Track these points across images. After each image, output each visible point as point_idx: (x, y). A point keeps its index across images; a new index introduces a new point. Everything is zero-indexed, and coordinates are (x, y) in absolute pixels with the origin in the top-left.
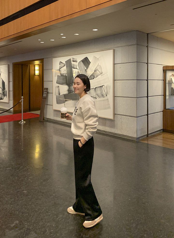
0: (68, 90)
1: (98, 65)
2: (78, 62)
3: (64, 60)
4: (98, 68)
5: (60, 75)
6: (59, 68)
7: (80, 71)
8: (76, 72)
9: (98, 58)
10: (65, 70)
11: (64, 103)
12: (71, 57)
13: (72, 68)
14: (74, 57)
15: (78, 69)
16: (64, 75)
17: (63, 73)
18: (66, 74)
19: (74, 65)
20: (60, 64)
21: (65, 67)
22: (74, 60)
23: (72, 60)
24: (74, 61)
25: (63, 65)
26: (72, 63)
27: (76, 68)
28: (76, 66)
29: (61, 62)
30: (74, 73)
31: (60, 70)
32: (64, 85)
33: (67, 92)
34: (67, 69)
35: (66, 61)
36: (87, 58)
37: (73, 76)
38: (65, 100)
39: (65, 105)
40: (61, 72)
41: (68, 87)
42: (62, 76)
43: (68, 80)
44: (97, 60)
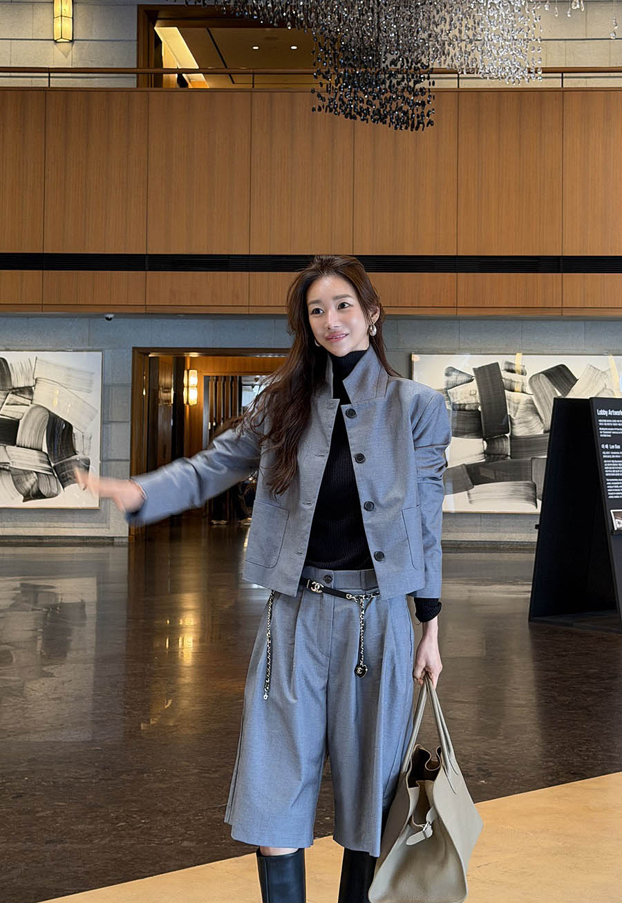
0: (485, 453)
1: (605, 388)
2: (529, 376)
3: (468, 363)
6: (444, 387)
7: (538, 400)
8: (522, 403)
9: (604, 372)
10: (473, 393)
11: (467, 490)
12: (501, 360)
13: (504, 388)
14: (518, 360)
15: (531, 393)
16: (467, 407)
17: (462, 402)
18: (477, 407)
19: (511, 381)
20: (447, 375)
21: (474, 384)
22: (514, 368)
23: (502, 367)
24: (513, 371)
25: (465, 378)
26: (505, 375)
27: (522, 389)
28: (523, 385)
29: (454, 370)
30: (512, 404)
31: (447, 393)
32: (466, 436)
33: (480, 459)
34: (480, 392)
35: (477, 367)
36: (563, 366)
37: (509, 413)
38: (470, 483)
39: (472, 496)
40: (452, 400)
41: (485, 442)
42: (460, 410)
43: (485, 423)
44: (601, 375)
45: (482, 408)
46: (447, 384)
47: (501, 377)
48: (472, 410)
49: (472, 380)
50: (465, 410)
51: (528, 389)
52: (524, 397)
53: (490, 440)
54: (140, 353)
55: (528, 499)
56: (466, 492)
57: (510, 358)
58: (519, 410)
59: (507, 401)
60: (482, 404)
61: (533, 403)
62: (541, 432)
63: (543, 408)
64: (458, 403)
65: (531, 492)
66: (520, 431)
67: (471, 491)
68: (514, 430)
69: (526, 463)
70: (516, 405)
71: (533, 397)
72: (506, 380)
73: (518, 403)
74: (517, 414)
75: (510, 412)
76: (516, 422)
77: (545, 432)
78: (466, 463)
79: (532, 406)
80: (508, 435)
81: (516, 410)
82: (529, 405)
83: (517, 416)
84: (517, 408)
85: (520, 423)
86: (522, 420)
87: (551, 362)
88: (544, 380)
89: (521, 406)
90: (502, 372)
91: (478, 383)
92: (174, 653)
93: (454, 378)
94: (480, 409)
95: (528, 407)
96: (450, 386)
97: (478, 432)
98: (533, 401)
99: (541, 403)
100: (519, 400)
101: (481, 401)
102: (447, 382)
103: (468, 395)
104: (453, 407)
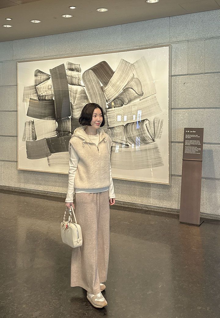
0: (56, 130)
1: (133, 78)
2: (83, 72)
3: (47, 66)
4: (133, 83)
5: (36, 98)
6: (33, 84)
7: (88, 90)
8: (78, 92)
9: (132, 64)
10: (50, 87)
11: (47, 156)
12: (65, 62)
13: (67, 83)
14: (76, 61)
15: (84, 86)
16: (46, 98)
17: (44, 94)
18: (52, 97)
19: (72, 77)
20: (36, 75)
21: (50, 82)
22: (73, 67)
23: (66, 67)
24: (72, 70)
25: (45, 77)
26: (69, 73)
27: (78, 83)
28: (79, 80)
29: (39, 71)
30: (72, 94)
31: (36, 88)
32: (46, 118)
33: (54, 135)
34: (54, 86)
35: (52, 69)
36: (104, 62)
37: (70, 101)
38: (49, 151)
39: (50, 160)
40: (38, 93)
41: (56, 122)
42: (43, 100)
43: (56, 109)
44: (130, 68)
45: (55, 98)
46: (36, 82)
47: (66, 75)
48: (49, 100)
49: (49, 79)
50: (45, 100)
51: (82, 84)
52: (79, 89)
53: (59, 119)
56: (46, 158)
58: (77, 99)
59: (70, 92)
61: (85, 93)
64: (41, 95)
66: (77, 114)
67: (50, 157)
68: (74, 113)
70: (75, 95)
71: (84, 88)
72: (69, 76)
73: (76, 93)
74: (76, 101)
76: (74, 107)
78: (47, 137)
79: (84, 95)
80: (70, 117)
81: (75, 98)
82: (83, 95)
83: (75, 103)
84: (76, 97)
85: (77, 108)
86: (78, 106)
87: (95, 61)
88: (92, 74)
89: (78, 96)
90: (66, 71)
91: (52, 80)
93: (39, 77)
94: (54, 99)
95: (82, 96)
96: (37, 84)
97: (53, 115)
98: (85, 91)
99: (90, 93)
100: (76, 91)
101: (55, 93)
102: (36, 81)
103: (47, 89)
104: (39, 99)
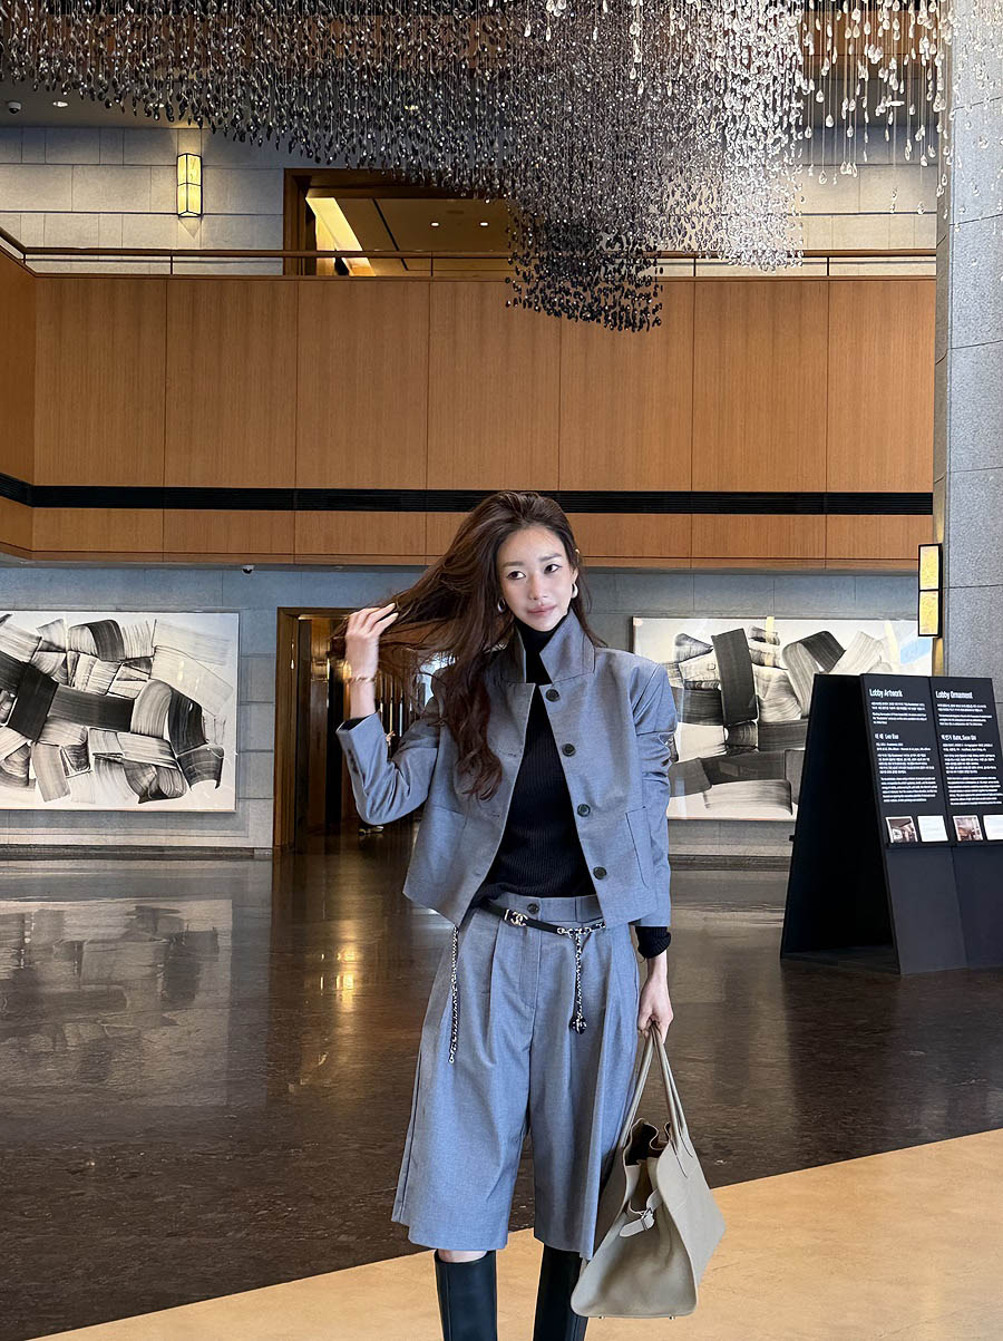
0: (725, 744)
1: (880, 662)
2: (783, 645)
3: (705, 629)
5: (678, 685)
6: (673, 659)
7: (795, 676)
8: (773, 679)
9: (878, 641)
10: (711, 667)
11: (703, 790)
12: (747, 626)
13: (751, 662)
14: (769, 626)
15: (785, 668)
16: (703, 686)
17: (696, 679)
18: (716, 685)
19: (760, 652)
20: (678, 644)
21: (712, 658)
22: (763, 635)
23: (748, 634)
24: (757, 639)
25: (701, 648)
26: (753, 644)
27: (774, 663)
28: (774, 658)
29: (687, 637)
30: (761, 682)
31: (678, 667)
32: (701, 722)
33: (719, 751)
34: (720, 667)
35: (716, 634)
36: (826, 633)
37: (757, 694)
38: (707, 781)
39: (708, 798)
40: (683, 676)
41: (726, 731)
42: (694, 689)
43: (725, 702)
44: (874, 645)
45: (723, 687)
47: (747, 648)
48: (710, 689)
49: (710, 651)
50: (701, 689)
51: (782, 663)
52: (776, 673)
53: (733, 728)
54: (288, 615)
55: (781, 803)
56: (701, 794)
57: (758, 624)
58: (769, 689)
59: (754, 678)
60: (723, 683)
61: (788, 681)
62: (798, 718)
63: (799, 686)
64: (691, 680)
65: (784, 794)
66: (770, 716)
67: (707, 792)
68: (763, 715)
69: (778, 757)
70: (765, 683)
71: (788, 672)
72: (753, 651)
73: (769, 681)
74: (768, 694)
75: (759, 692)
76: (765, 704)
77: (802, 717)
78: (702, 757)
79: (786, 684)
80: (755, 721)
81: (766, 688)
82: (783, 684)
83: (766, 697)
84: (768, 687)
85: (770, 706)
86: (772, 702)
87: (811, 628)
88: (802, 650)
89: (773, 685)
90: (748, 641)
91: (718, 655)
92: (330, 996)
93: (687, 648)
94: (719, 688)
95: (780, 686)
96: (681, 659)
97: (717, 718)
98: (787, 678)
99: (797, 681)
100: (770, 676)
101: (722, 677)
102: (678, 655)
103: (704, 670)
104: (685, 685)
